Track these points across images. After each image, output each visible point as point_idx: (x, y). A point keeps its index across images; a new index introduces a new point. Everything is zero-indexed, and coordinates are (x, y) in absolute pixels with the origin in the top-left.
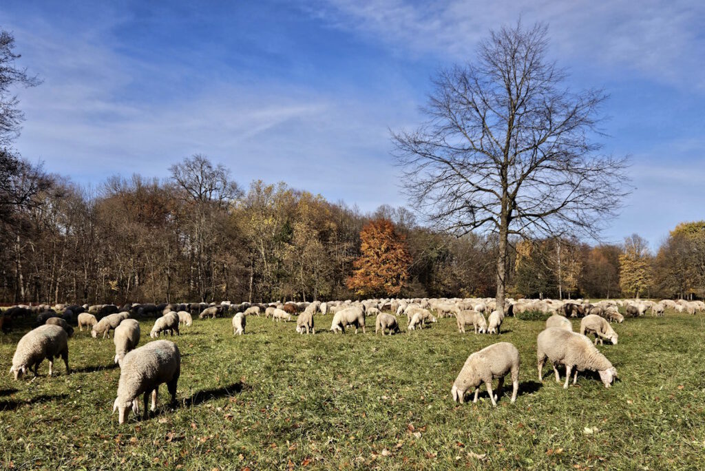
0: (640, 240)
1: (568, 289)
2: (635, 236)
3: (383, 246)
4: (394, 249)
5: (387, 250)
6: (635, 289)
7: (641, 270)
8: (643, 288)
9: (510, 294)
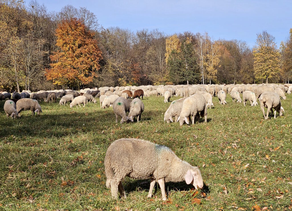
0: (268, 36)
1: (209, 77)
2: (265, 33)
3: (77, 42)
4: (87, 44)
5: (80, 46)
6: (265, 76)
7: (270, 60)
8: (272, 75)
9: (161, 82)
